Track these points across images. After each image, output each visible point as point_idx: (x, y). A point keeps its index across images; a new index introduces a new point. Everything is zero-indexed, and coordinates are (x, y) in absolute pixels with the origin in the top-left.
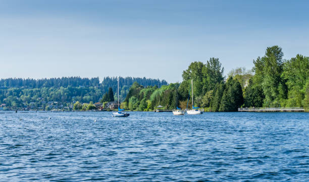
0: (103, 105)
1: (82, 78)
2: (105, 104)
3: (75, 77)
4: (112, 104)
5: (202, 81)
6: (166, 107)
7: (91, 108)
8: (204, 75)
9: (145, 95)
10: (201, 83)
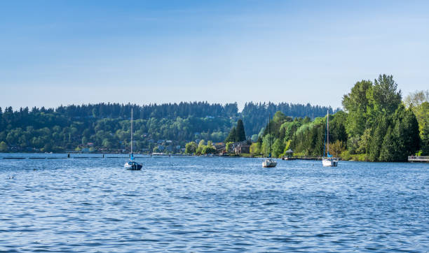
0: (227, 148)
1: (211, 104)
2: (229, 146)
3: (200, 103)
4: (238, 146)
5: (365, 112)
6: (307, 151)
7: (209, 151)
8: (370, 101)
9: (287, 131)
10: (364, 115)
